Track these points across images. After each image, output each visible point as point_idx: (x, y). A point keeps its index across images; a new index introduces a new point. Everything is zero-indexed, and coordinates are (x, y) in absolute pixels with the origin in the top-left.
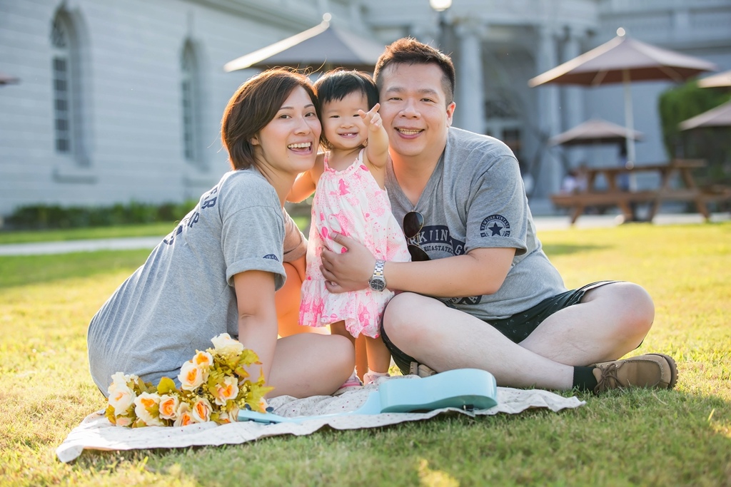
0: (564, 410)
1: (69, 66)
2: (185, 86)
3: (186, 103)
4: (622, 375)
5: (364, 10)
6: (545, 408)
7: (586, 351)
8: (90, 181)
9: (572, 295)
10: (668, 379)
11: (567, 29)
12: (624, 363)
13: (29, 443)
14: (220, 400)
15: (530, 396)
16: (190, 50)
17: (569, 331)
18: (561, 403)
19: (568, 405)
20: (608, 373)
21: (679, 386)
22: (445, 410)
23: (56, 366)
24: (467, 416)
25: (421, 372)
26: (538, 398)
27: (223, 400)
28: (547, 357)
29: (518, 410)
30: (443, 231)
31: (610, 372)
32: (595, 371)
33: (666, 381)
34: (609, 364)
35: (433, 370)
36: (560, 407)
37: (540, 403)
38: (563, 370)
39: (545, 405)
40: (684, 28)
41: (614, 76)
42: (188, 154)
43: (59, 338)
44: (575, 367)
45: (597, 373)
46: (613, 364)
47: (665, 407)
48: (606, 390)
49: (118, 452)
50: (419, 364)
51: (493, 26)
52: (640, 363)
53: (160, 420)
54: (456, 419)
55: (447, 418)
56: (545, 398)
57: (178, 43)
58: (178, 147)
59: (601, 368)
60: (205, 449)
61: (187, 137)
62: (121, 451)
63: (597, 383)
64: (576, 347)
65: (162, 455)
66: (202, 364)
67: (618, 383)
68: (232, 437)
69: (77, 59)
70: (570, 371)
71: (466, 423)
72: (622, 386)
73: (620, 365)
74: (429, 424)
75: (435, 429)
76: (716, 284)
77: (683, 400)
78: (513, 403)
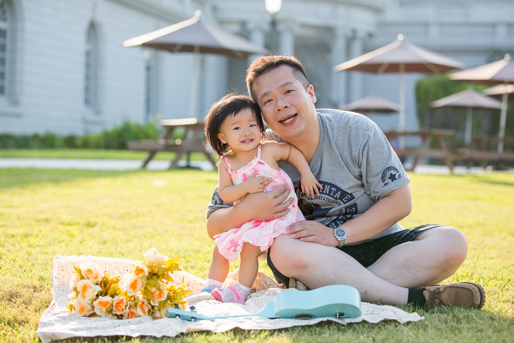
0: (408, 323)
1: (8, 35)
2: (88, 54)
3: (88, 66)
4: (444, 297)
5: (215, 9)
6: (395, 321)
7: (417, 276)
8: (18, 116)
10: (478, 302)
11: (354, 31)
12: (447, 288)
13: (9, 323)
14: (154, 301)
15: (383, 310)
16: (93, 28)
17: (406, 260)
18: (406, 318)
19: (411, 319)
20: (434, 295)
21: (485, 307)
22: (325, 319)
23: (17, 259)
24: (339, 324)
25: (299, 286)
26: (390, 313)
27: (156, 302)
29: (376, 321)
30: (326, 186)
31: (436, 294)
32: (425, 292)
33: (476, 303)
34: (435, 287)
36: (406, 320)
37: (392, 316)
38: (400, 291)
39: (395, 318)
40: (435, 36)
41: (393, 68)
42: (87, 101)
43: (13, 236)
44: (409, 288)
45: (426, 294)
46: (438, 288)
47: (482, 324)
48: (432, 307)
49: (82, 339)
50: (296, 280)
51: (304, 26)
52: (458, 289)
53: (113, 315)
54: (332, 325)
55: (325, 325)
56: (394, 312)
57: (85, 24)
58: (80, 96)
59: (429, 291)
60: (147, 338)
61: (87, 90)
62: (83, 337)
63: (426, 302)
64: (411, 272)
66: (141, 275)
67: (441, 303)
68: (168, 331)
69: (14, 30)
70: (406, 292)
71: (339, 330)
72: (444, 305)
73: (443, 289)
74: (312, 329)
75: (317, 333)
76: (478, 224)
77: (492, 319)
78: (371, 315)
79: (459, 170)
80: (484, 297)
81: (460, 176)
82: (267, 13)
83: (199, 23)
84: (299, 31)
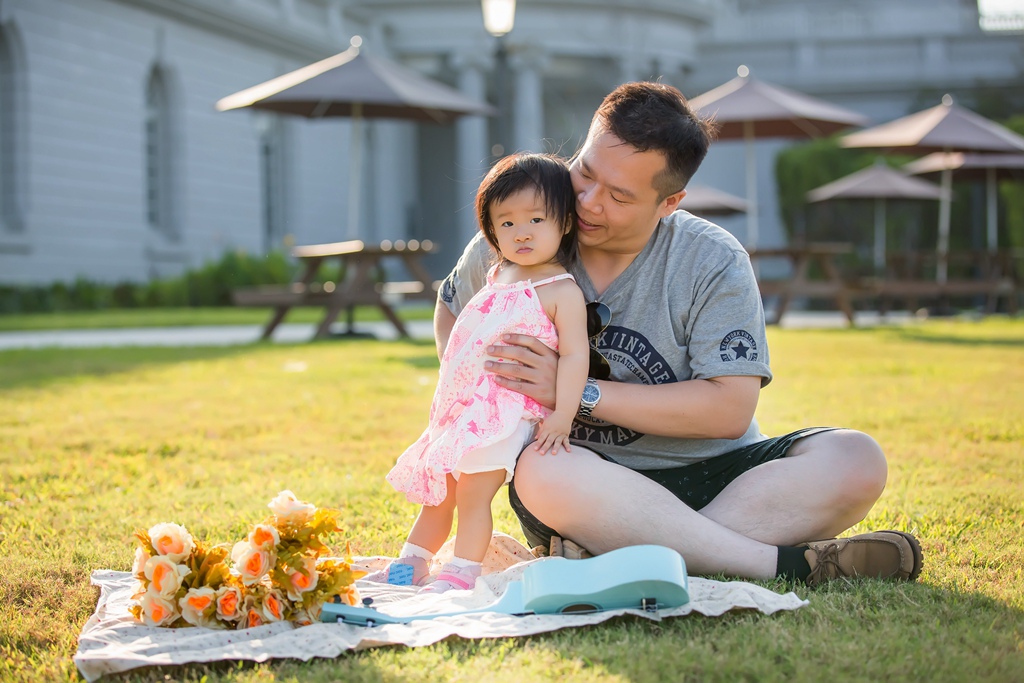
0: (779, 613)
2: (151, 127)
3: (151, 150)
4: (845, 560)
5: (389, 32)
6: (754, 611)
7: (791, 524)
8: (24, 250)
9: (773, 446)
10: (910, 567)
11: (656, 64)
12: (848, 542)
13: (20, 646)
14: (294, 593)
15: (730, 591)
16: (158, 79)
18: (775, 603)
19: (784, 606)
20: (826, 558)
21: (924, 576)
22: (620, 612)
23: (31, 523)
24: (647, 620)
25: (568, 551)
26: (742, 594)
27: (298, 594)
28: (739, 532)
29: (718, 612)
30: (632, 338)
31: (829, 555)
32: (808, 553)
33: (906, 569)
34: (827, 543)
35: (583, 548)
36: (774, 608)
37: (747, 602)
38: (762, 551)
39: (754, 606)
40: (809, 66)
41: (732, 130)
42: (153, 218)
43: (22, 479)
44: (778, 546)
45: (811, 557)
46: (833, 545)
47: (918, 609)
48: (823, 581)
49: (160, 669)
50: (563, 539)
51: (560, 57)
52: (870, 544)
53: (219, 622)
54: (633, 623)
55: (620, 623)
56: (752, 594)
57: (142, 69)
58: (139, 208)
59: (816, 550)
60: (283, 664)
61: (152, 195)
62: (163, 666)
63: (810, 571)
65: (222, 671)
66: (266, 544)
67: (840, 572)
68: (323, 648)
70: (772, 553)
71: (648, 631)
72: (846, 576)
73: (843, 545)
74: (596, 631)
75: (607, 638)
76: (905, 420)
77: (938, 599)
78: (707, 602)
79: (865, 319)
80: (920, 558)
81: (867, 329)
82: (488, 34)
83: (359, 60)
84: (549, 66)
